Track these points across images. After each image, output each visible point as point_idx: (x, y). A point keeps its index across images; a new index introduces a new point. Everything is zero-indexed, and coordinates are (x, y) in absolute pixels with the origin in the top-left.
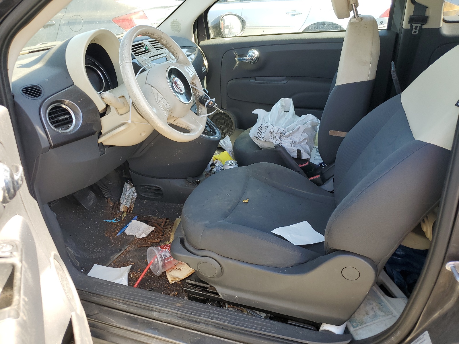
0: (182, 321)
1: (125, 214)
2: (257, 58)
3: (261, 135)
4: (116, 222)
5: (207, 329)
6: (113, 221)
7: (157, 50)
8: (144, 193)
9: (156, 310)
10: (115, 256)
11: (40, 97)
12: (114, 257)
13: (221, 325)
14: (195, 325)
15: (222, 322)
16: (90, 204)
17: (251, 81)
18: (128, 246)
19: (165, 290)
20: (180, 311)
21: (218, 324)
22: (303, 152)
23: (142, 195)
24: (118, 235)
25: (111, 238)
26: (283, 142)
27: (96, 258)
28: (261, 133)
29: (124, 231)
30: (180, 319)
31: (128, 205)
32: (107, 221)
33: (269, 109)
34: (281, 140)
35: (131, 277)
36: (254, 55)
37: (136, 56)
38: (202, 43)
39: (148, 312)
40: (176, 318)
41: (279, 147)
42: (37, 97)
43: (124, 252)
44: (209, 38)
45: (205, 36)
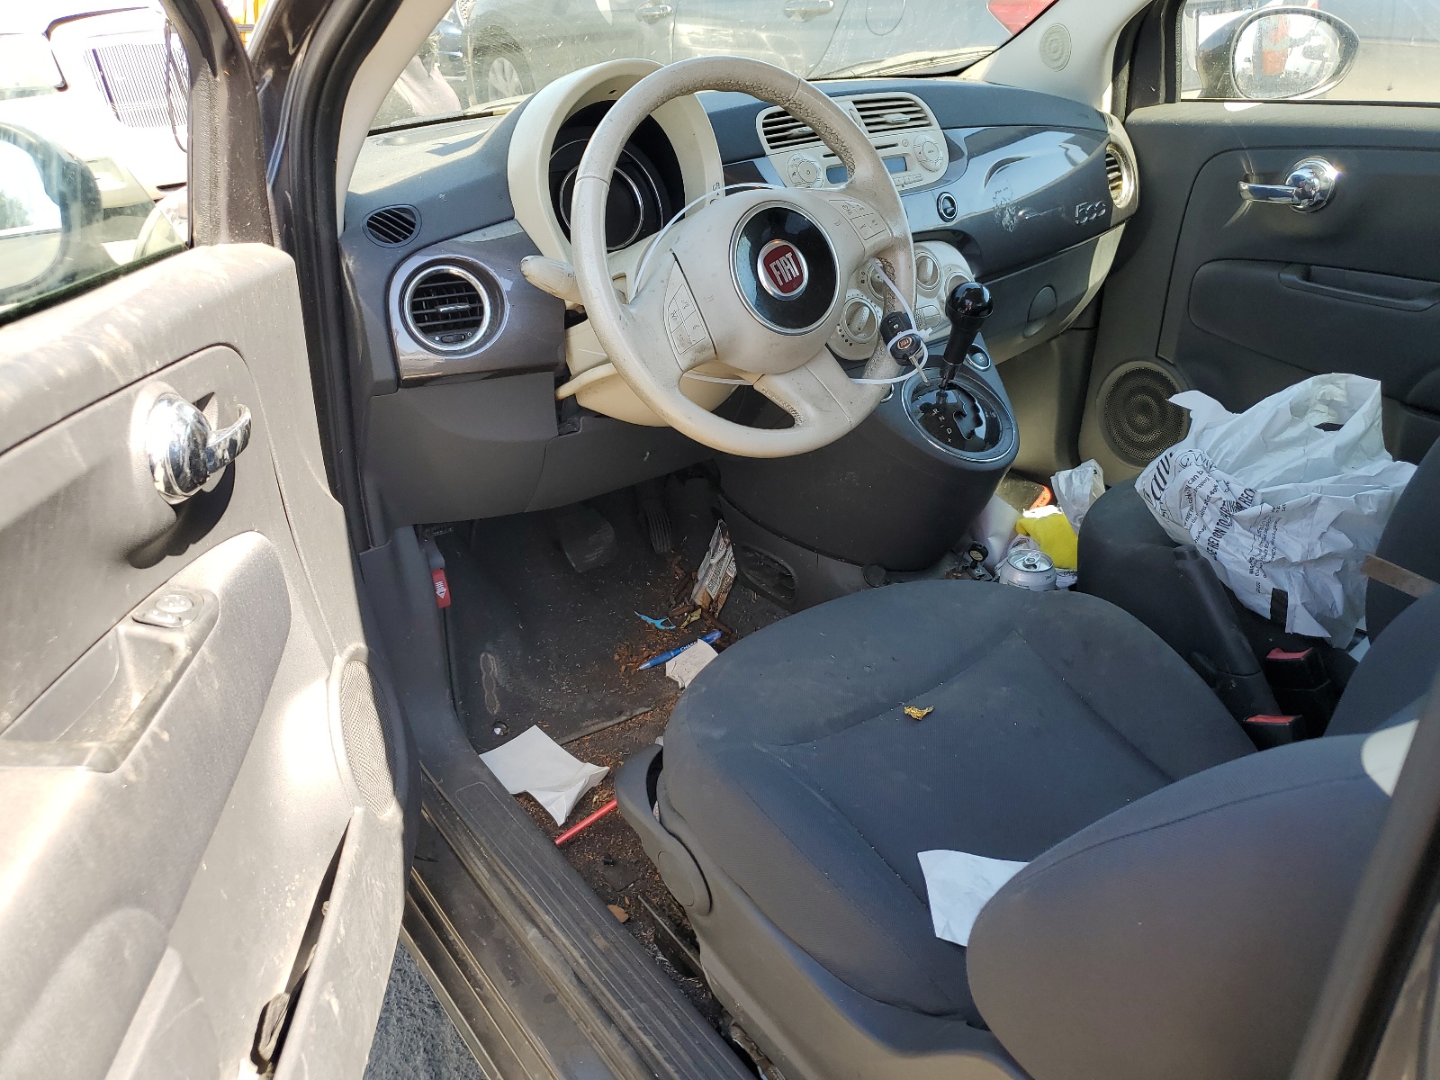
0: (576, 993)
1: (696, 616)
2: (1322, 192)
3: (1163, 490)
4: (663, 628)
5: (617, 1053)
6: (658, 623)
7: (870, 132)
8: (751, 572)
9: (542, 927)
10: (597, 723)
11: (404, 242)
12: (593, 725)
13: (658, 1063)
14: (598, 1022)
15: (665, 1058)
16: (591, 558)
17: (1282, 276)
18: (647, 710)
19: (643, 878)
20: (589, 963)
21: (652, 1056)
22: (1296, 607)
23: (748, 576)
24: (642, 667)
25: (623, 667)
26: (1222, 542)
27: (551, 711)
28: (1165, 483)
29: (664, 663)
30: (575, 981)
31: (714, 591)
32: (643, 617)
33: (1237, 403)
34: (1218, 533)
35: (594, 800)
36: (1316, 181)
37: (772, 148)
38: (1140, 115)
39: (522, 918)
40: (569, 975)
41: (1188, 556)
42: (397, 241)
43: (627, 720)
44: (1171, 97)
45: (1158, 89)
